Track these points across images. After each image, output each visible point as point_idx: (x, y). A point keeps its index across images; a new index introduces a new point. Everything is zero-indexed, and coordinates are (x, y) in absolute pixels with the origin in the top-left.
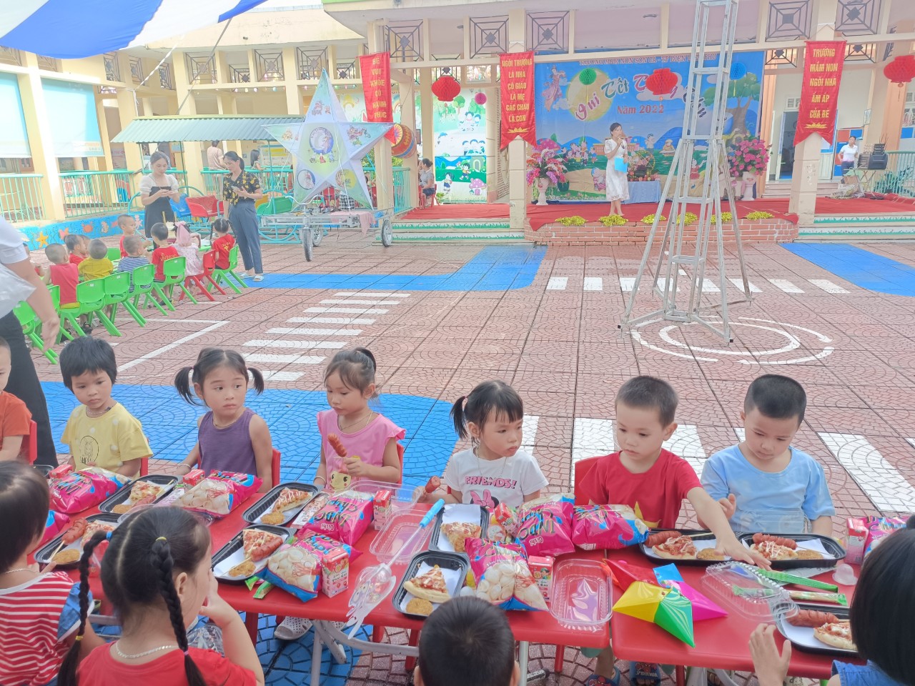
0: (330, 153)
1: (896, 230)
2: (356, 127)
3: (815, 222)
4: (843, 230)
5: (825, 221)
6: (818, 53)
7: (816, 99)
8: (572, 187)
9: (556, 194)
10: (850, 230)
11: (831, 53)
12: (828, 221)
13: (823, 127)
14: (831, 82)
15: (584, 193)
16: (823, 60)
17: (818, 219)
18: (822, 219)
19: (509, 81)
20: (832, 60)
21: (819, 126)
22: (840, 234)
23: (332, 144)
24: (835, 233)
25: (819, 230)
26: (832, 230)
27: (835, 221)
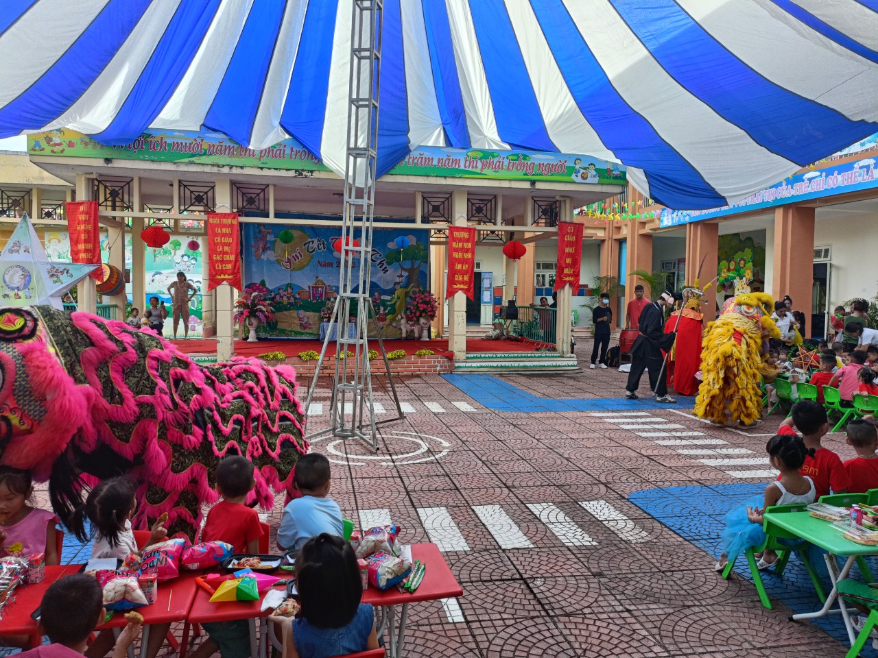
0: (27, 290)
1: (522, 364)
2: (57, 267)
3: (467, 358)
4: (487, 364)
5: (474, 358)
6: (457, 234)
7: (459, 267)
8: (280, 326)
9: (265, 331)
10: (491, 364)
11: (465, 235)
12: (476, 358)
13: (465, 287)
14: (468, 256)
15: (291, 331)
16: (460, 240)
17: (469, 355)
18: (472, 356)
19: (216, 235)
20: (467, 241)
21: (462, 286)
22: (484, 367)
23: (29, 281)
24: (481, 367)
25: (469, 364)
26: (479, 364)
27: (481, 357)
